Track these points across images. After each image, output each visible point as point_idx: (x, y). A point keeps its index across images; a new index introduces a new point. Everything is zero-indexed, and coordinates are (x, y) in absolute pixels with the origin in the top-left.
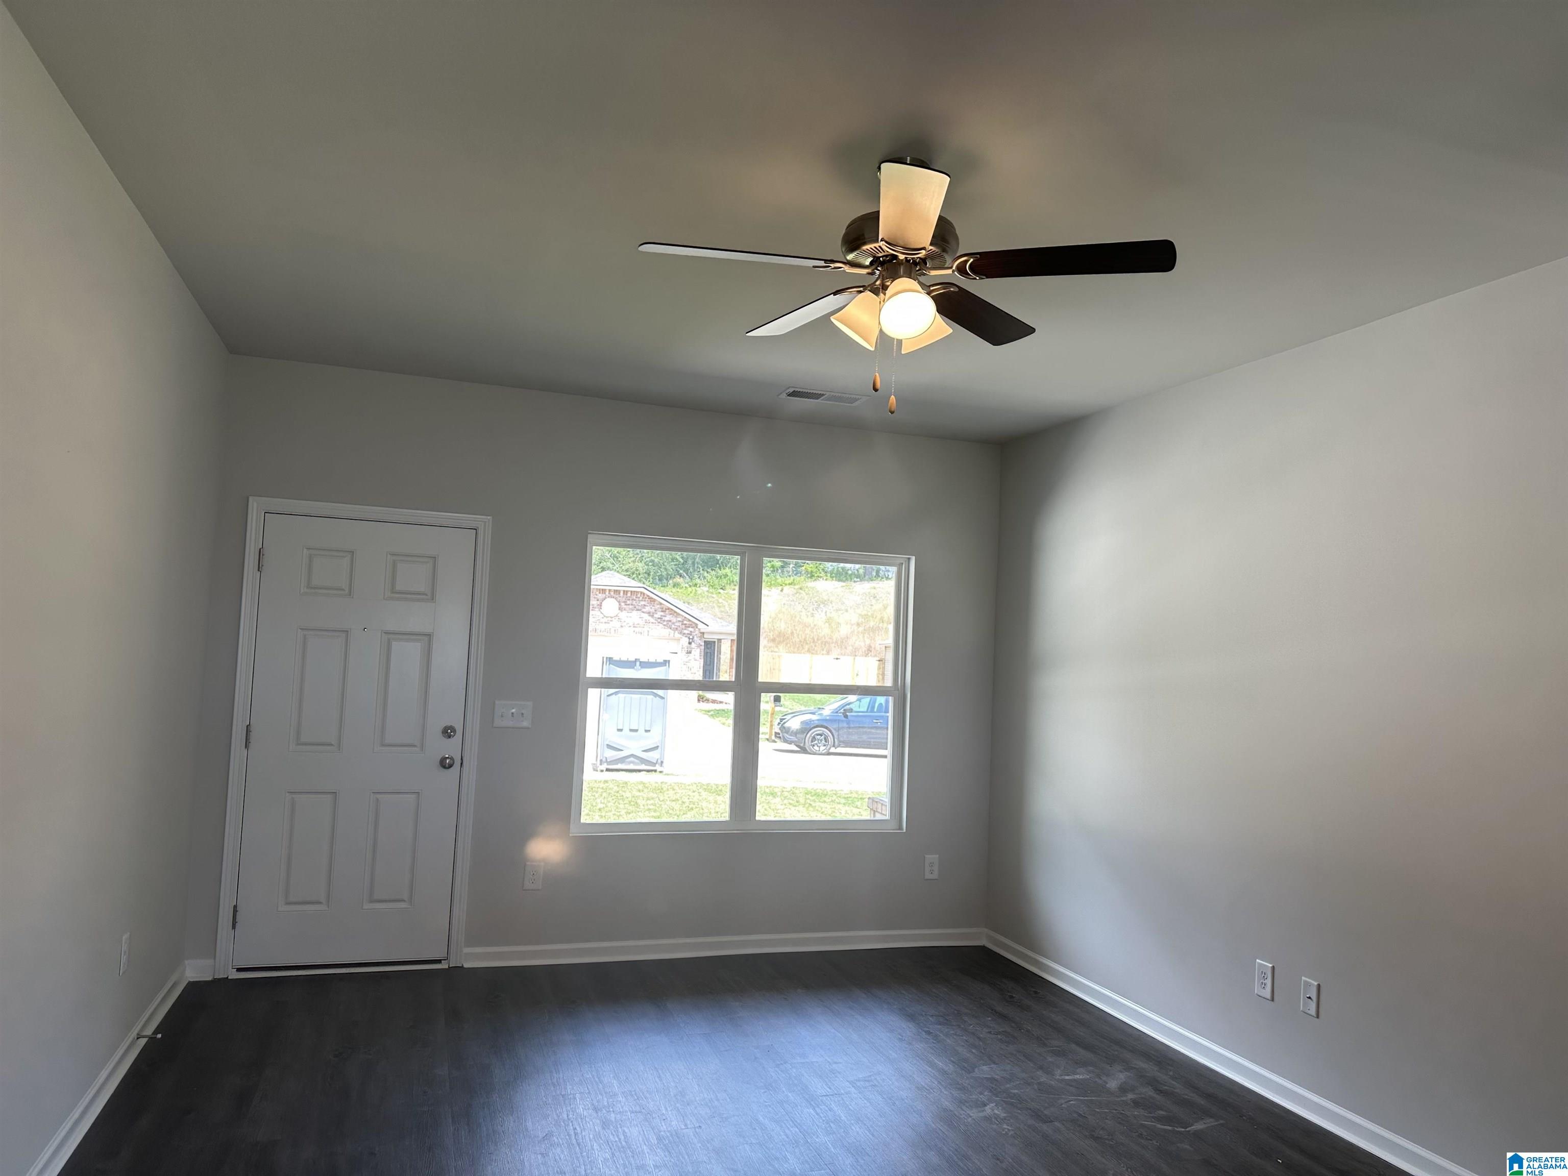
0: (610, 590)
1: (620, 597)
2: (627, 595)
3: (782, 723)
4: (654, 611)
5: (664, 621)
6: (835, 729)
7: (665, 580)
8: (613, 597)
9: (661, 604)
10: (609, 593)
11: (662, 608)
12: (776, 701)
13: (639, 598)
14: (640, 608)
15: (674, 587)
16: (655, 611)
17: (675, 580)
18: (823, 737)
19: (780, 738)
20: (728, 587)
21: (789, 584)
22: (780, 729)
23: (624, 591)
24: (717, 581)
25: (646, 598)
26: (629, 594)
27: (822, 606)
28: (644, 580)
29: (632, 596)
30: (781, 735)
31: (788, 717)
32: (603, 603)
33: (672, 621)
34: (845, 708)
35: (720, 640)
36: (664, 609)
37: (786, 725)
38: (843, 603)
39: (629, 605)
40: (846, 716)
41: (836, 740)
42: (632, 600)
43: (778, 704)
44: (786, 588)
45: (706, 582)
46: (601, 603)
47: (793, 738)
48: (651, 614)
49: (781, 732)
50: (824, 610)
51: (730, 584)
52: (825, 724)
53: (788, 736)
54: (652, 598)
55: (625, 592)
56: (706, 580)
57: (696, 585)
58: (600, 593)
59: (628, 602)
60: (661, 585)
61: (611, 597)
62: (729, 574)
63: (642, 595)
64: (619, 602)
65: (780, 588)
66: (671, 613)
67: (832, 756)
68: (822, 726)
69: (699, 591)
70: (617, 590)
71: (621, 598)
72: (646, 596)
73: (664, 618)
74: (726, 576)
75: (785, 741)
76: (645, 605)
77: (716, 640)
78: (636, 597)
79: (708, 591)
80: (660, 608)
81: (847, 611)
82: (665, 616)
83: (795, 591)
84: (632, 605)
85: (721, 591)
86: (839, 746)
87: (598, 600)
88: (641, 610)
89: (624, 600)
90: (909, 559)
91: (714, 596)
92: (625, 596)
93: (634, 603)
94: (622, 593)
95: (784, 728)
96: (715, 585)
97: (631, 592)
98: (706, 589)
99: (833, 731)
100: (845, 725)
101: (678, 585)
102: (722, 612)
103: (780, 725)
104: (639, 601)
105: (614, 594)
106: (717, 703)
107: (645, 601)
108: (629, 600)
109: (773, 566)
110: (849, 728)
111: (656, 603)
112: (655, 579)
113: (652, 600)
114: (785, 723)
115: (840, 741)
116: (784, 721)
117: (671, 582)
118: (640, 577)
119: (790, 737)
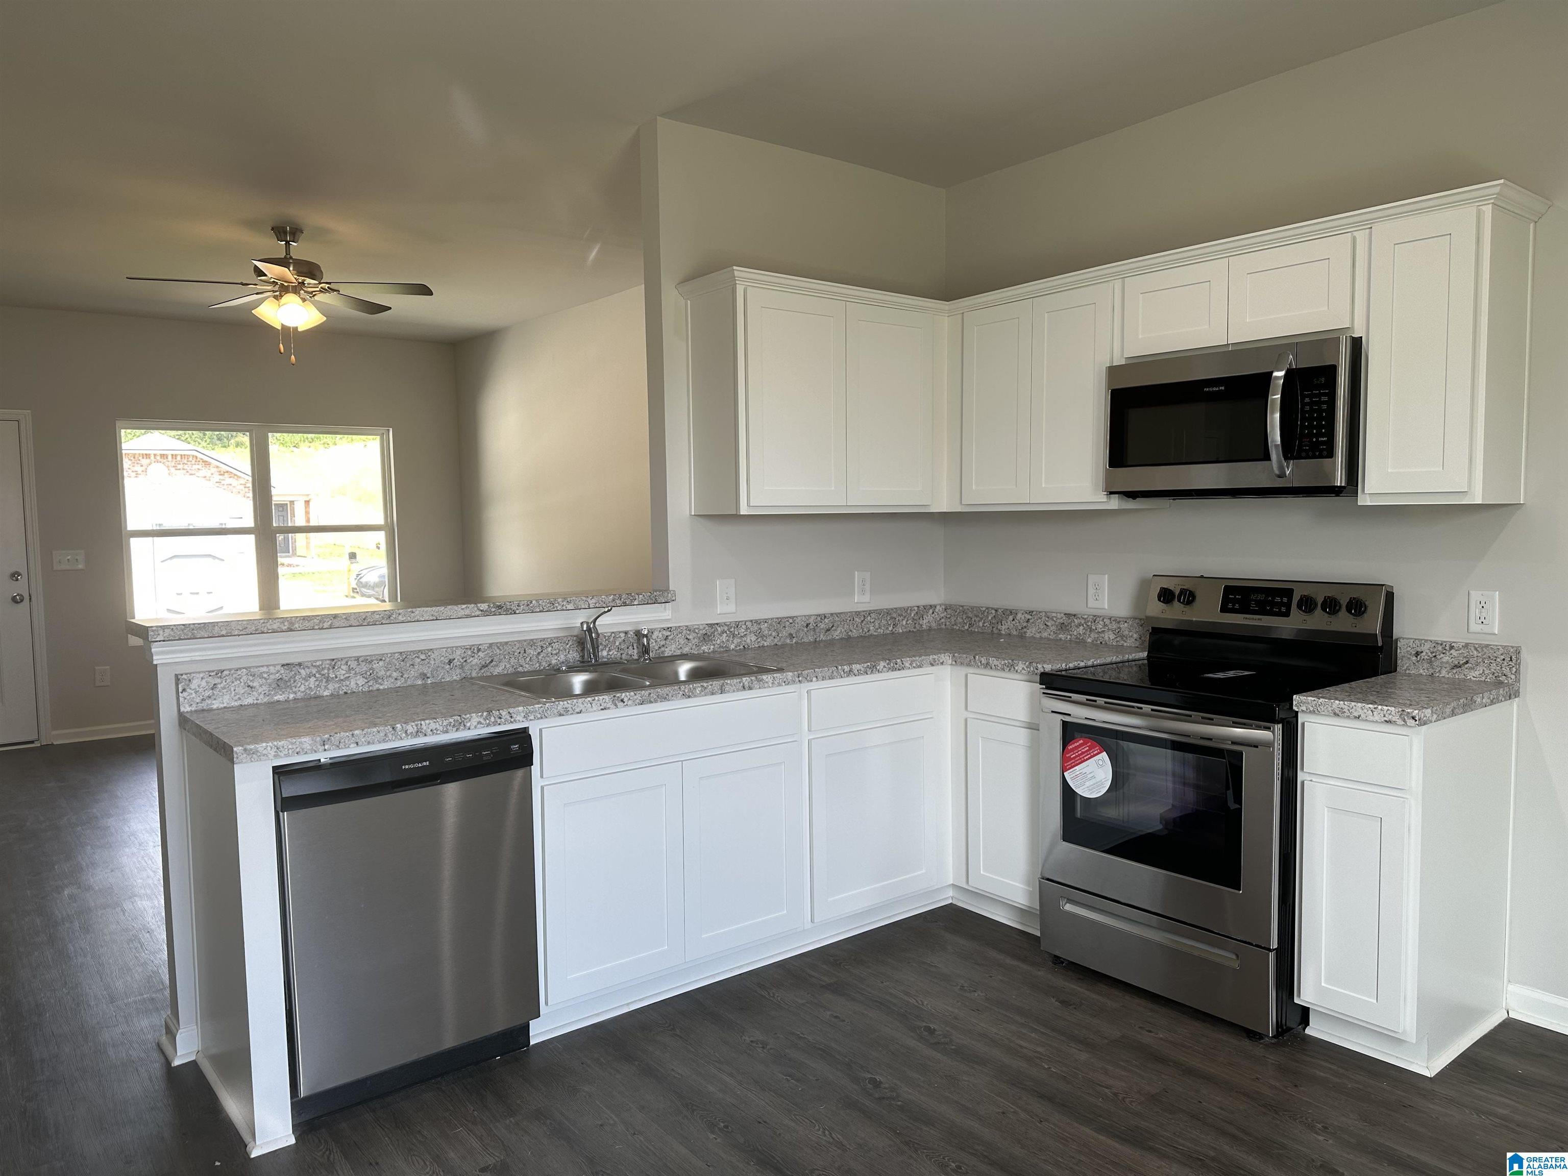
0: (155, 455)
1: (168, 461)
2: (176, 459)
3: (358, 578)
4: (210, 475)
5: (223, 485)
7: (225, 439)
8: (160, 462)
9: (217, 467)
10: (155, 458)
11: (220, 472)
12: (352, 558)
13: (191, 461)
14: (193, 472)
15: (237, 447)
16: (212, 474)
17: (237, 439)
19: (358, 592)
22: (357, 584)
23: (172, 455)
24: (289, 438)
25: (199, 461)
26: (179, 458)
28: (199, 441)
29: (183, 460)
30: (358, 590)
31: (364, 572)
32: (148, 468)
33: (233, 485)
35: (292, 502)
36: (222, 473)
37: (363, 580)
39: (180, 469)
42: (183, 464)
43: (353, 560)
45: (275, 440)
46: (146, 469)
47: (371, 592)
48: (208, 478)
49: (358, 587)
51: (304, 441)
53: (365, 590)
54: (207, 462)
55: (174, 456)
56: (275, 438)
58: (143, 458)
59: (179, 467)
60: (220, 445)
61: (158, 462)
63: (195, 459)
64: (168, 467)
66: (230, 476)
70: (164, 455)
71: (169, 463)
72: (198, 459)
73: (223, 482)
75: (363, 595)
76: (199, 469)
77: (288, 503)
78: (188, 461)
80: (218, 472)
82: (224, 480)
84: (183, 469)
87: (142, 466)
88: (194, 474)
89: (173, 464)
90: (388, 430)
92: (174, 460)
93: (186, 467)
94: (170, 458)
95: (361, 583)
96: (286, 443)
97: (181, 455)
101: (242, 444)
103: (357, 580)
104: (192, 465)
105: (161, 458)
106: (294, 567)
107: (198, 464)
108: (180, 464)
111: (211, 466)
112: (213, 438)
113: (207, 464)
114: (360, 578)
116: (360, 576)
117: (232, 441)
118: (193, 437)
119: (368, 591)
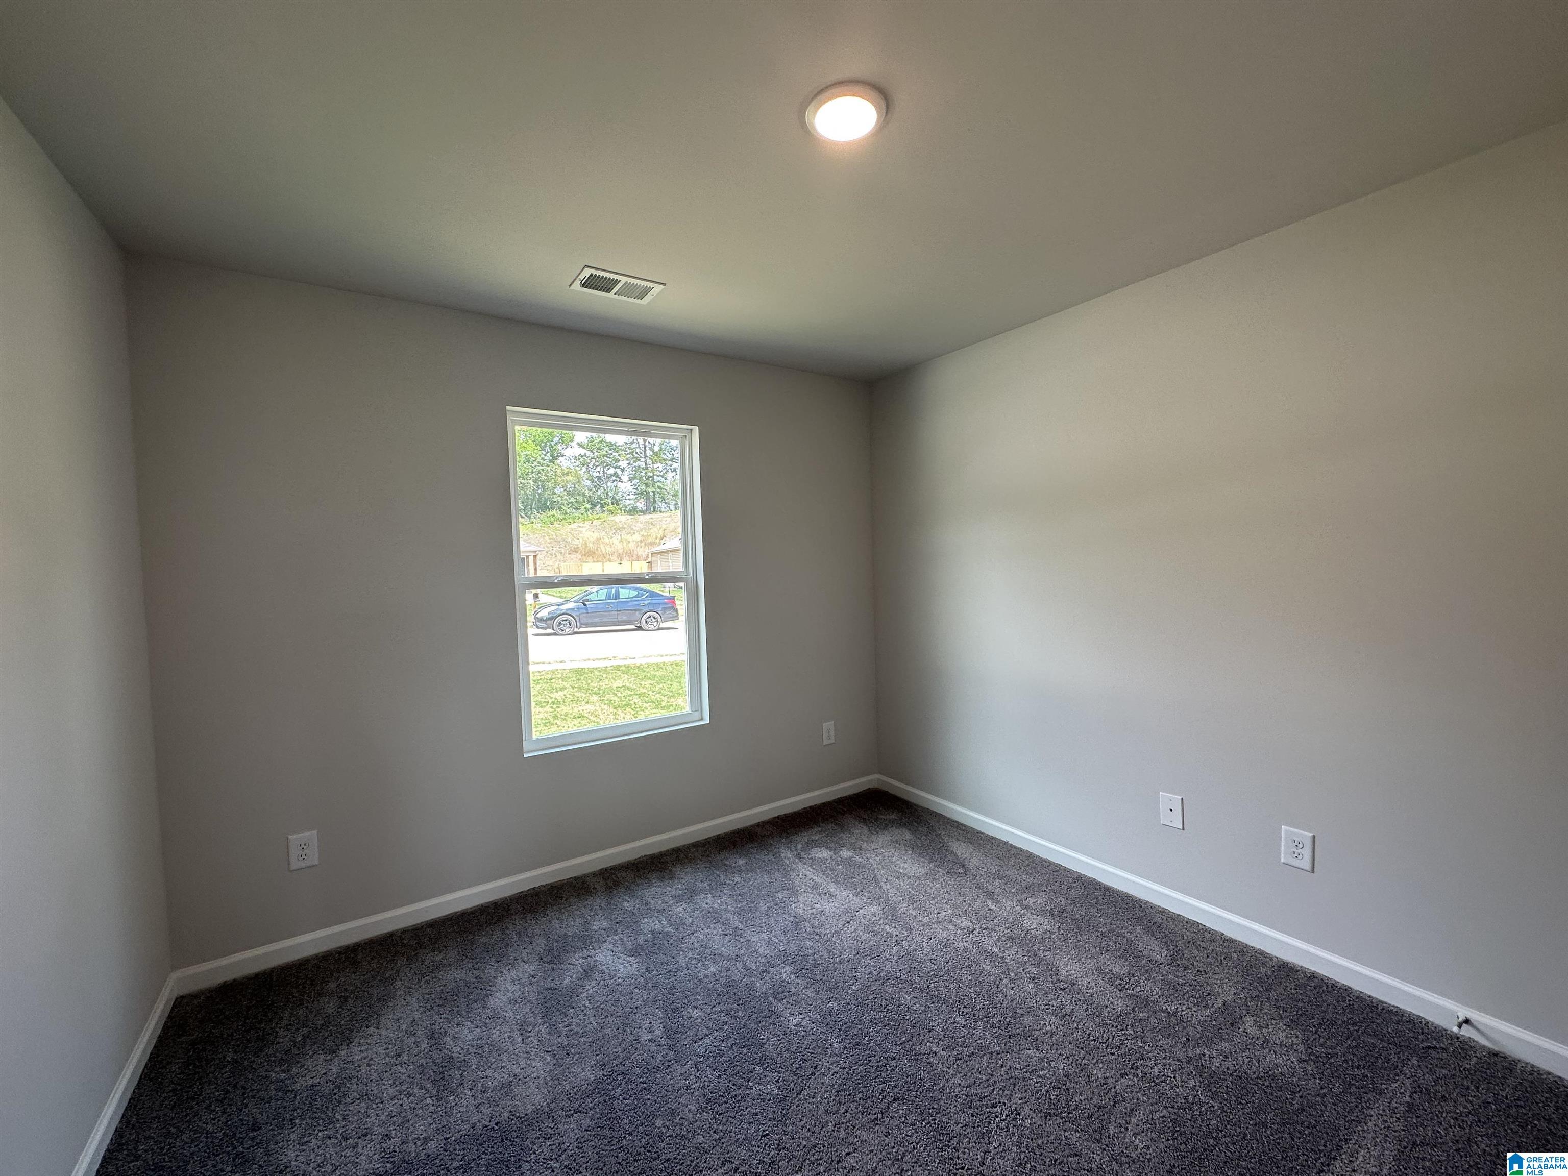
6: (577, 615)
18: (568, 621)
20: (555, 523)
21: (597, 519)
27: (618, 531)
34: (584, 599)
38: (632, 529)
40: (585, 605)
41: (578, 623)
44: (595, 522)
50: (620, 533)
52: (568, 612)
57: (533, 523)
62: (556, 514)
65: (591, 522)
67: (576, 635)
68: (567, 614)
69: (535, 526)
74: (553, 516)
79: (541, 526)
81: (634, 533)
83: (600, 523)
85: (550, 525)
86: (581, 627)
91: (545, 529)
98: (539, 525)
99: (575, 617)
100: (585, 611)
102: (551, 539)
109: (585, 508)
110: (588, 613)
115: (581, 624)
